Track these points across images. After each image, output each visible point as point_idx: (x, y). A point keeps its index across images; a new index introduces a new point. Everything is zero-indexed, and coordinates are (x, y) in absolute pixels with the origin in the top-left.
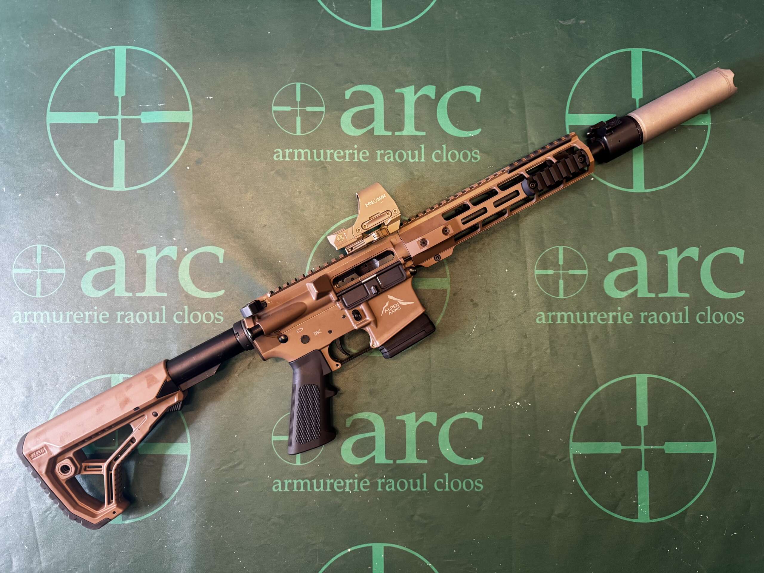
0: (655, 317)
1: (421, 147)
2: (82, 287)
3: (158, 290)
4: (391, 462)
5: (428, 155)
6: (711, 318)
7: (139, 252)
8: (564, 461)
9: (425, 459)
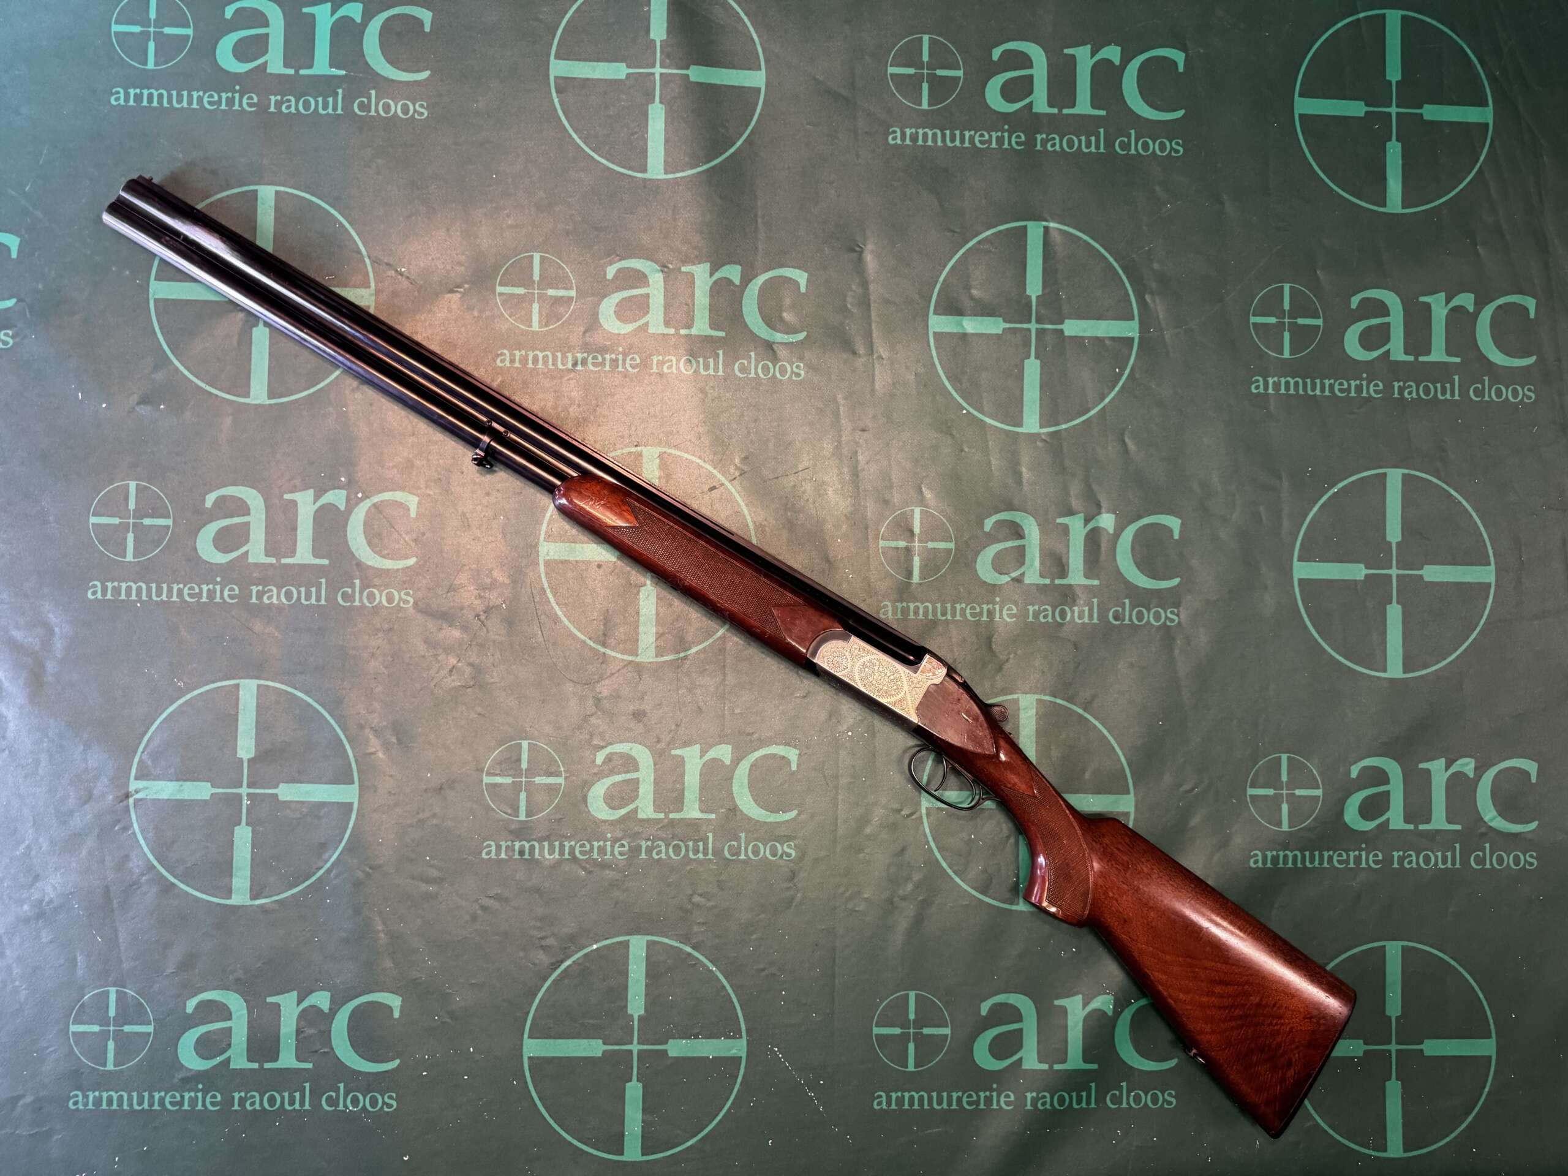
0: (1050, 613)
1: (718, 355)
2: (198, 547)
3: (315, 556)
4: (662, 816)
5: (728, 365)
6: (1130, 615)
7: (287, 496)
8: (914, 817)
9: (712, 813)
